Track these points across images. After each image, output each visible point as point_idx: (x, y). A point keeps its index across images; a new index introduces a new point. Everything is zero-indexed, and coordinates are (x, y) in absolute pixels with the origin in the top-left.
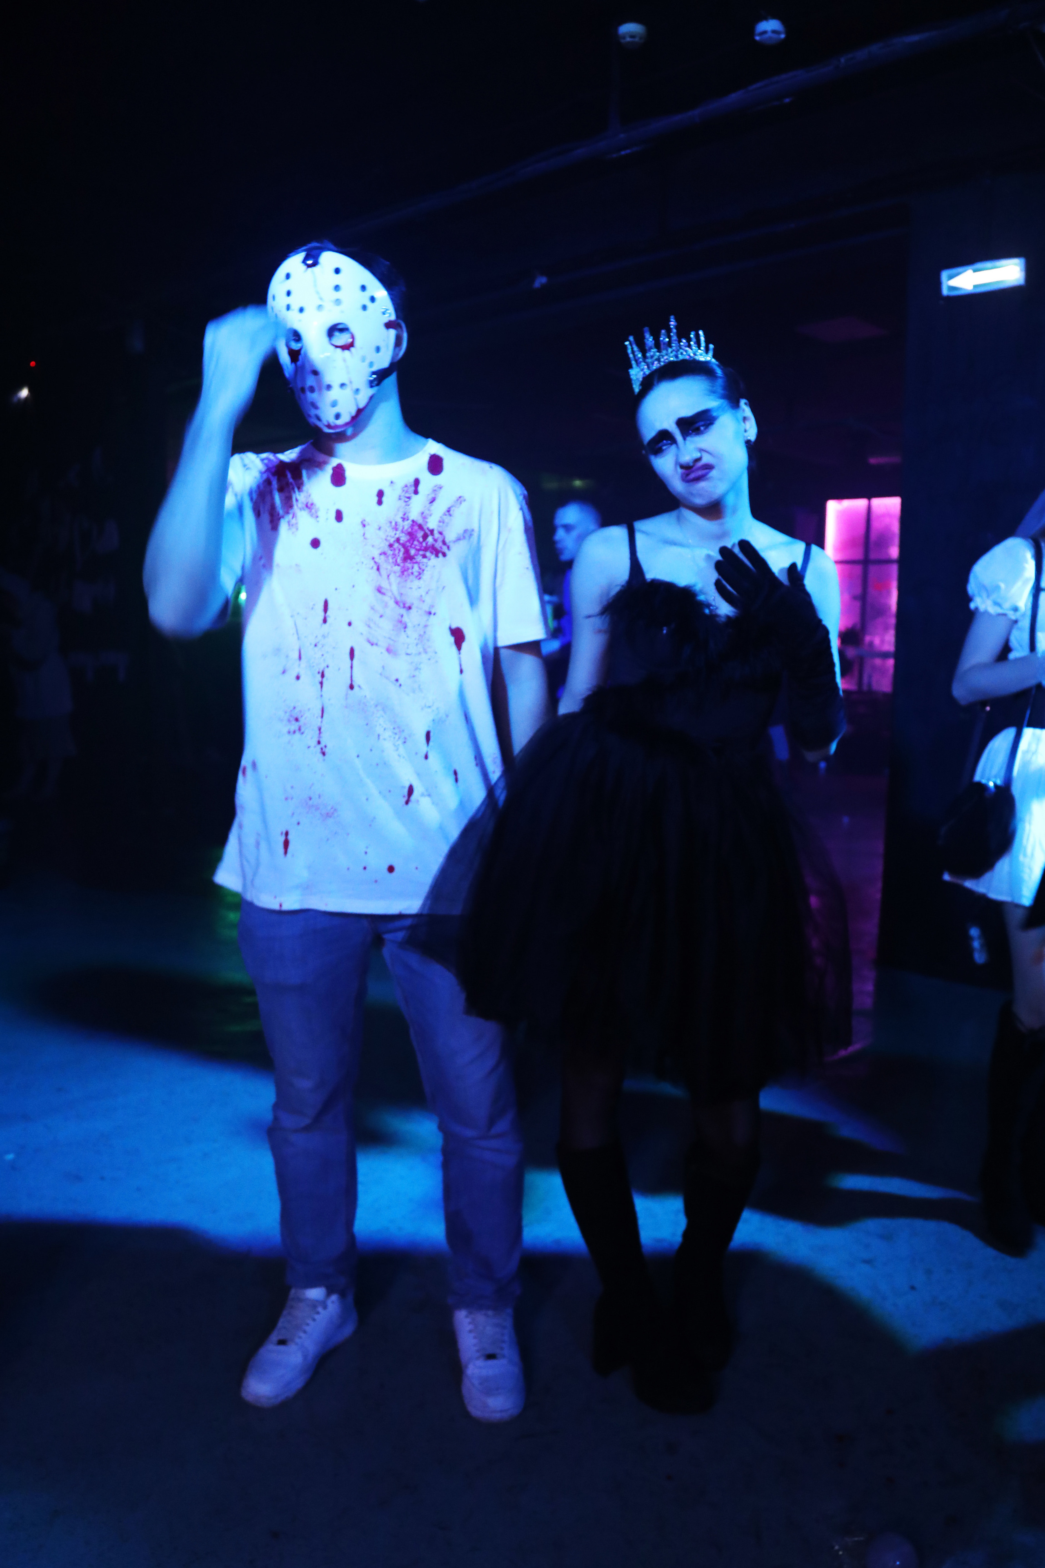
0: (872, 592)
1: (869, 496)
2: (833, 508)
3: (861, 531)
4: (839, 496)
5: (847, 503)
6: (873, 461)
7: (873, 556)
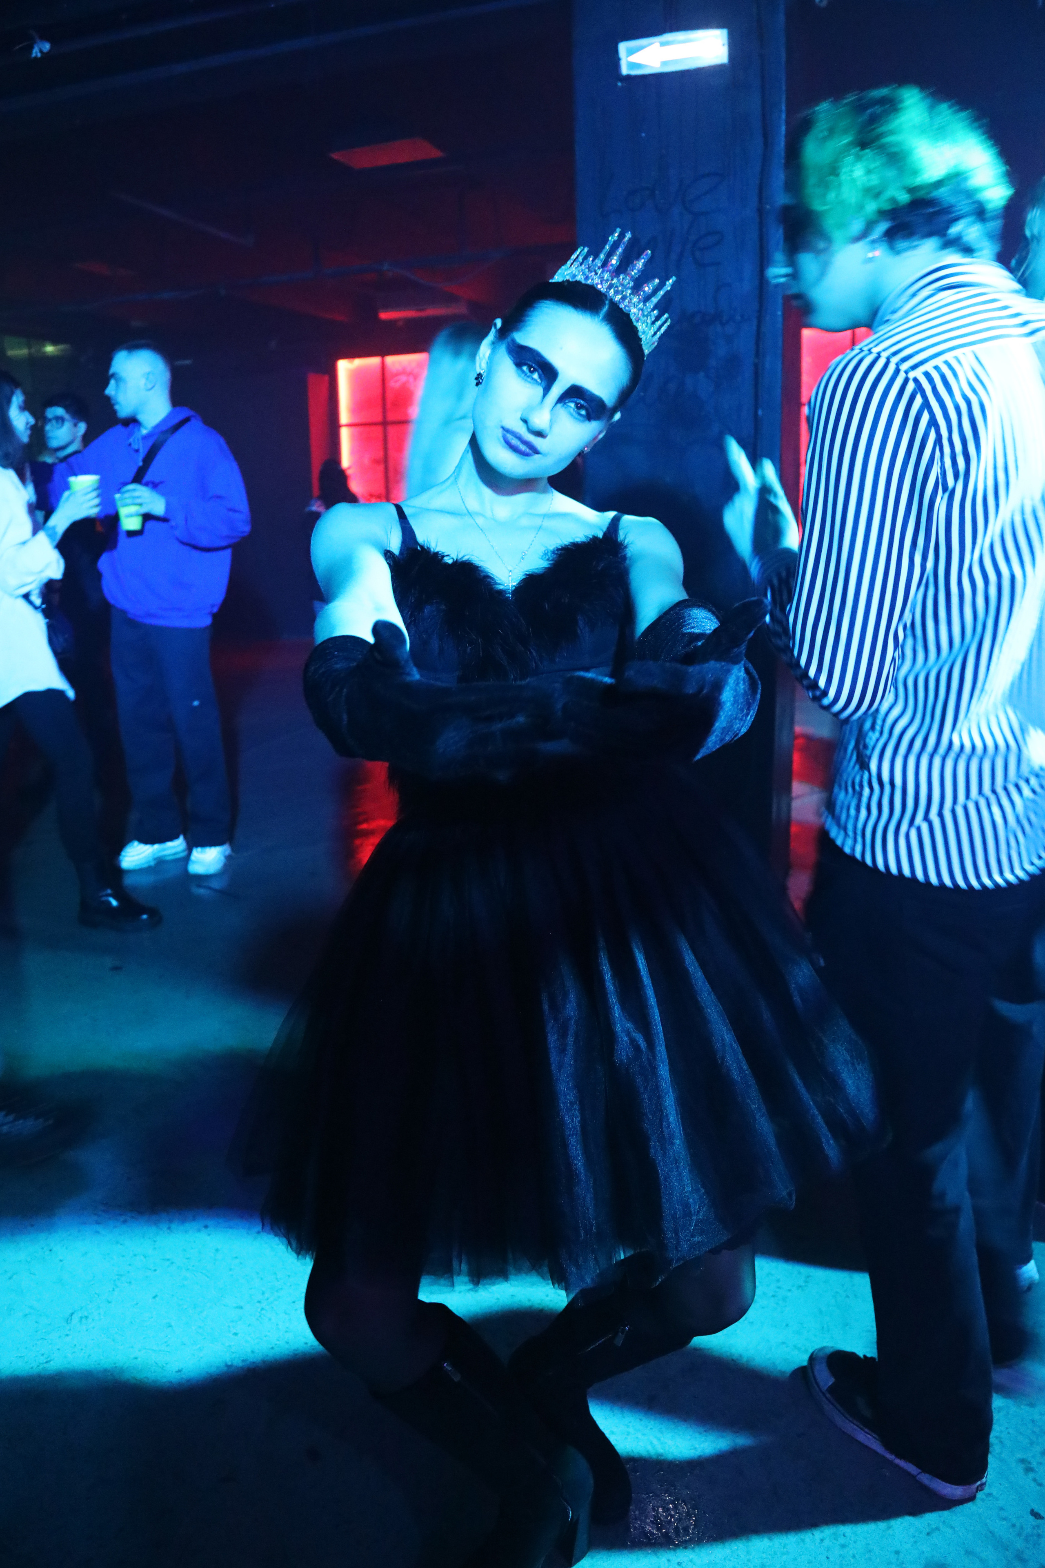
0: (391, 453)
1: (383, 353)
2: (345, 368)
3: (378, 391)
4: (351, 355)
5: (358, 362)
6: (384, 316)
7: (391, 417)
